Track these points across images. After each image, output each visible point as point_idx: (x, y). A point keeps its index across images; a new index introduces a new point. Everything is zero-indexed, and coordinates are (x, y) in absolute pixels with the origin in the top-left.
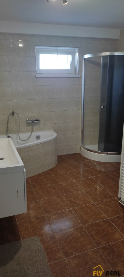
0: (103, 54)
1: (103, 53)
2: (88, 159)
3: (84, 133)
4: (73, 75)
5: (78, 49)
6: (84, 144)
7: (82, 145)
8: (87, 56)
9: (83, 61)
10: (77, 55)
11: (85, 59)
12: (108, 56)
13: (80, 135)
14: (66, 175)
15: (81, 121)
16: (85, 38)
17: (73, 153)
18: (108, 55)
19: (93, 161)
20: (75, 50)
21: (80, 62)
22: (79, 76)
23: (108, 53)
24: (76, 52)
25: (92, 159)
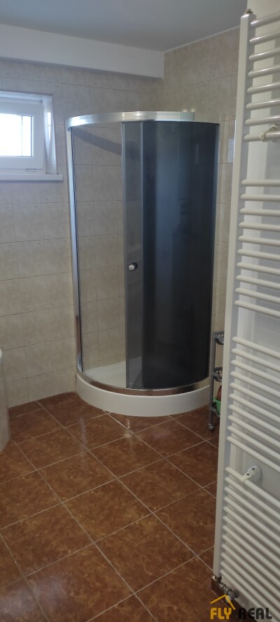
0: (125, 116)
1: (123, 114)
2: (100, 411)
3: (83, 336)
4: (41, 175)
5: (51, 98)
6: (84, 366)
7: (80, 369)
8: (77, 121)
9: (69, 134)
10: (48, 117)
11: (72, 129)
12: (139, 122)
13: (73, 343)
14: (36, 484)
15: (72, 303)
16: (70, 69)
17: (56, 393)
18: (138, 119)
19: (115, 415)
20: (41, 101)
21: (59, 138)
22: (60, 177)
23: (138, 115)
24: (45, 107)
25: (111, 411)
